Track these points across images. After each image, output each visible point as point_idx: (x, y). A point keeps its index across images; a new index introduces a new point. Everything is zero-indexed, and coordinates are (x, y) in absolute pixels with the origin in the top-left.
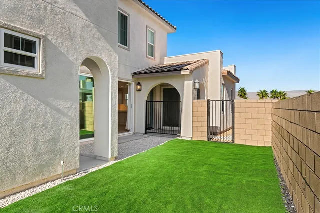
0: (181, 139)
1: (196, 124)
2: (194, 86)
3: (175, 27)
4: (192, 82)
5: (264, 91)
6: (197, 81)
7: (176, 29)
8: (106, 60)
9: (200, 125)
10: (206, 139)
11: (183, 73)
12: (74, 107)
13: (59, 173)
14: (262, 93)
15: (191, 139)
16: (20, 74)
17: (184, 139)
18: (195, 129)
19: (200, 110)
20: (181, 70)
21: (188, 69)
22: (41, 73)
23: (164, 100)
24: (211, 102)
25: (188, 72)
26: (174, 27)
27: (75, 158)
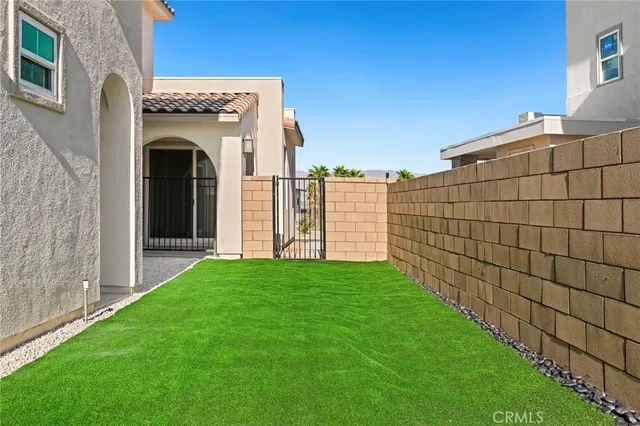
0: (214, 257)
1: (249, 226)
2: (243, 147)
3: (173, 10)
4: (240, 139)
5: (323, 168)
6: (248, 137)
7: (173, 13)
8: (128, 82)
9: (257, 226)
10: (270, 255)
11: (222, 118)
12: (93, 174)
13: (78, 306)
14: (318, 172)
15: (239, 257)
16: (39, 102)
17: (222, 257)
18: (248, 236)
19: (257, 196)
20: (218, 112)
21: (235, 111)
22: (60, 102)
23: (151, 174)
24: (281, 182)
25: (234, 118)
26: (170, 10)
27: (95, 279)
